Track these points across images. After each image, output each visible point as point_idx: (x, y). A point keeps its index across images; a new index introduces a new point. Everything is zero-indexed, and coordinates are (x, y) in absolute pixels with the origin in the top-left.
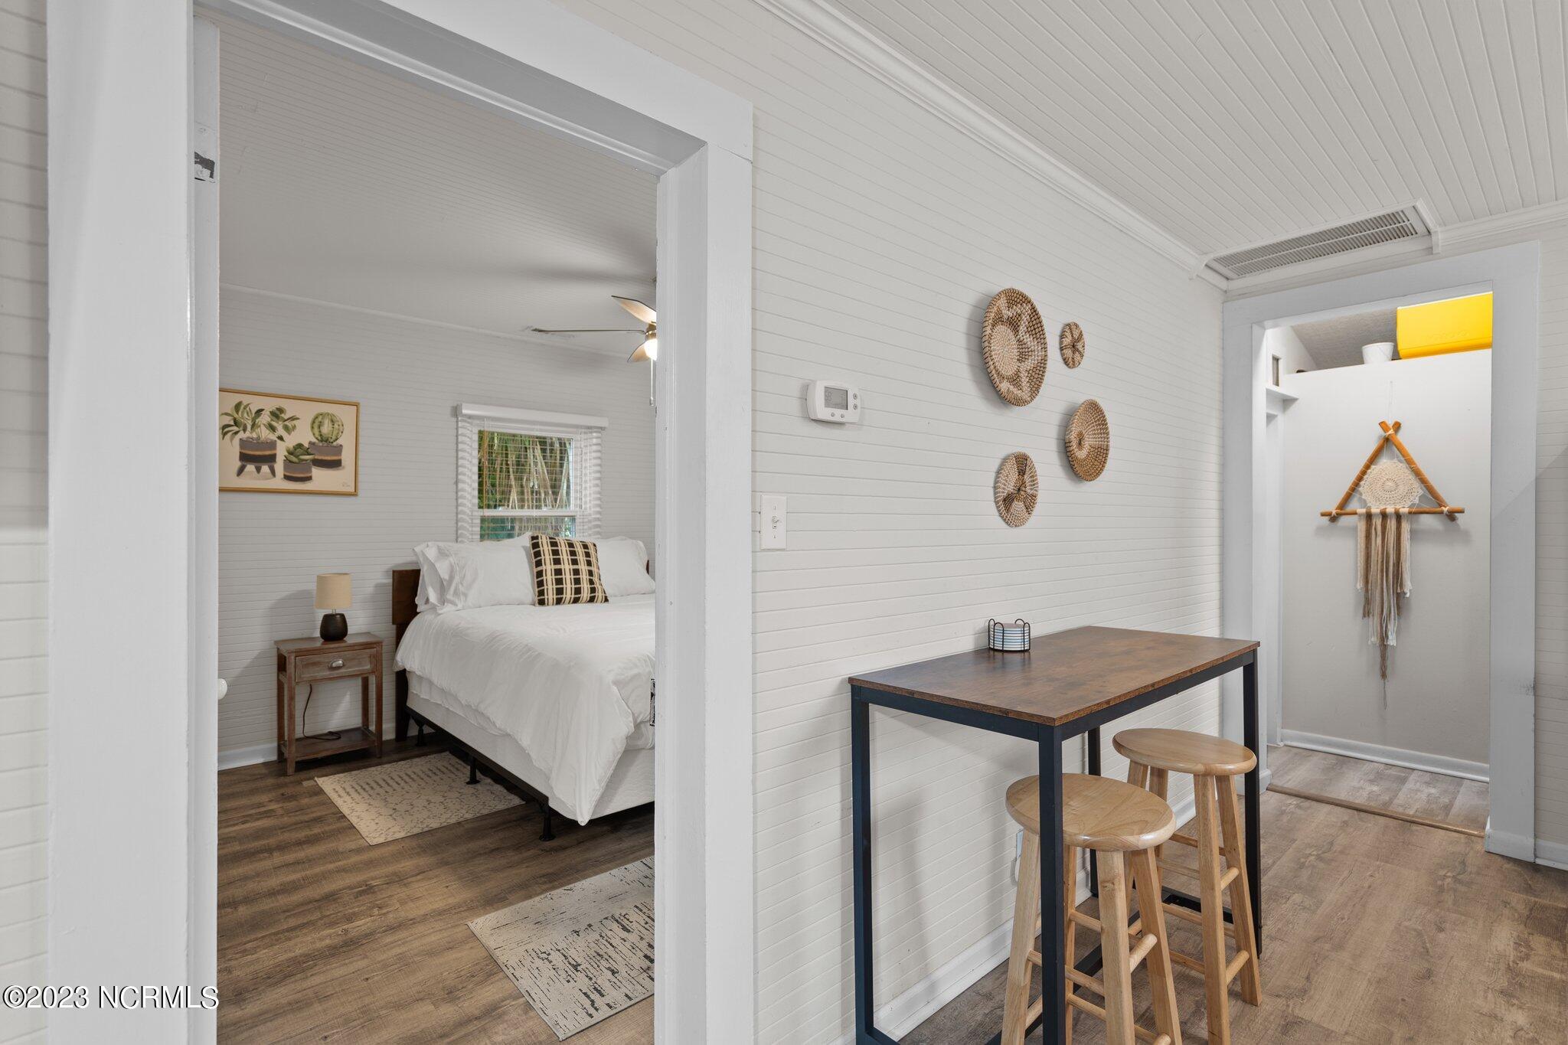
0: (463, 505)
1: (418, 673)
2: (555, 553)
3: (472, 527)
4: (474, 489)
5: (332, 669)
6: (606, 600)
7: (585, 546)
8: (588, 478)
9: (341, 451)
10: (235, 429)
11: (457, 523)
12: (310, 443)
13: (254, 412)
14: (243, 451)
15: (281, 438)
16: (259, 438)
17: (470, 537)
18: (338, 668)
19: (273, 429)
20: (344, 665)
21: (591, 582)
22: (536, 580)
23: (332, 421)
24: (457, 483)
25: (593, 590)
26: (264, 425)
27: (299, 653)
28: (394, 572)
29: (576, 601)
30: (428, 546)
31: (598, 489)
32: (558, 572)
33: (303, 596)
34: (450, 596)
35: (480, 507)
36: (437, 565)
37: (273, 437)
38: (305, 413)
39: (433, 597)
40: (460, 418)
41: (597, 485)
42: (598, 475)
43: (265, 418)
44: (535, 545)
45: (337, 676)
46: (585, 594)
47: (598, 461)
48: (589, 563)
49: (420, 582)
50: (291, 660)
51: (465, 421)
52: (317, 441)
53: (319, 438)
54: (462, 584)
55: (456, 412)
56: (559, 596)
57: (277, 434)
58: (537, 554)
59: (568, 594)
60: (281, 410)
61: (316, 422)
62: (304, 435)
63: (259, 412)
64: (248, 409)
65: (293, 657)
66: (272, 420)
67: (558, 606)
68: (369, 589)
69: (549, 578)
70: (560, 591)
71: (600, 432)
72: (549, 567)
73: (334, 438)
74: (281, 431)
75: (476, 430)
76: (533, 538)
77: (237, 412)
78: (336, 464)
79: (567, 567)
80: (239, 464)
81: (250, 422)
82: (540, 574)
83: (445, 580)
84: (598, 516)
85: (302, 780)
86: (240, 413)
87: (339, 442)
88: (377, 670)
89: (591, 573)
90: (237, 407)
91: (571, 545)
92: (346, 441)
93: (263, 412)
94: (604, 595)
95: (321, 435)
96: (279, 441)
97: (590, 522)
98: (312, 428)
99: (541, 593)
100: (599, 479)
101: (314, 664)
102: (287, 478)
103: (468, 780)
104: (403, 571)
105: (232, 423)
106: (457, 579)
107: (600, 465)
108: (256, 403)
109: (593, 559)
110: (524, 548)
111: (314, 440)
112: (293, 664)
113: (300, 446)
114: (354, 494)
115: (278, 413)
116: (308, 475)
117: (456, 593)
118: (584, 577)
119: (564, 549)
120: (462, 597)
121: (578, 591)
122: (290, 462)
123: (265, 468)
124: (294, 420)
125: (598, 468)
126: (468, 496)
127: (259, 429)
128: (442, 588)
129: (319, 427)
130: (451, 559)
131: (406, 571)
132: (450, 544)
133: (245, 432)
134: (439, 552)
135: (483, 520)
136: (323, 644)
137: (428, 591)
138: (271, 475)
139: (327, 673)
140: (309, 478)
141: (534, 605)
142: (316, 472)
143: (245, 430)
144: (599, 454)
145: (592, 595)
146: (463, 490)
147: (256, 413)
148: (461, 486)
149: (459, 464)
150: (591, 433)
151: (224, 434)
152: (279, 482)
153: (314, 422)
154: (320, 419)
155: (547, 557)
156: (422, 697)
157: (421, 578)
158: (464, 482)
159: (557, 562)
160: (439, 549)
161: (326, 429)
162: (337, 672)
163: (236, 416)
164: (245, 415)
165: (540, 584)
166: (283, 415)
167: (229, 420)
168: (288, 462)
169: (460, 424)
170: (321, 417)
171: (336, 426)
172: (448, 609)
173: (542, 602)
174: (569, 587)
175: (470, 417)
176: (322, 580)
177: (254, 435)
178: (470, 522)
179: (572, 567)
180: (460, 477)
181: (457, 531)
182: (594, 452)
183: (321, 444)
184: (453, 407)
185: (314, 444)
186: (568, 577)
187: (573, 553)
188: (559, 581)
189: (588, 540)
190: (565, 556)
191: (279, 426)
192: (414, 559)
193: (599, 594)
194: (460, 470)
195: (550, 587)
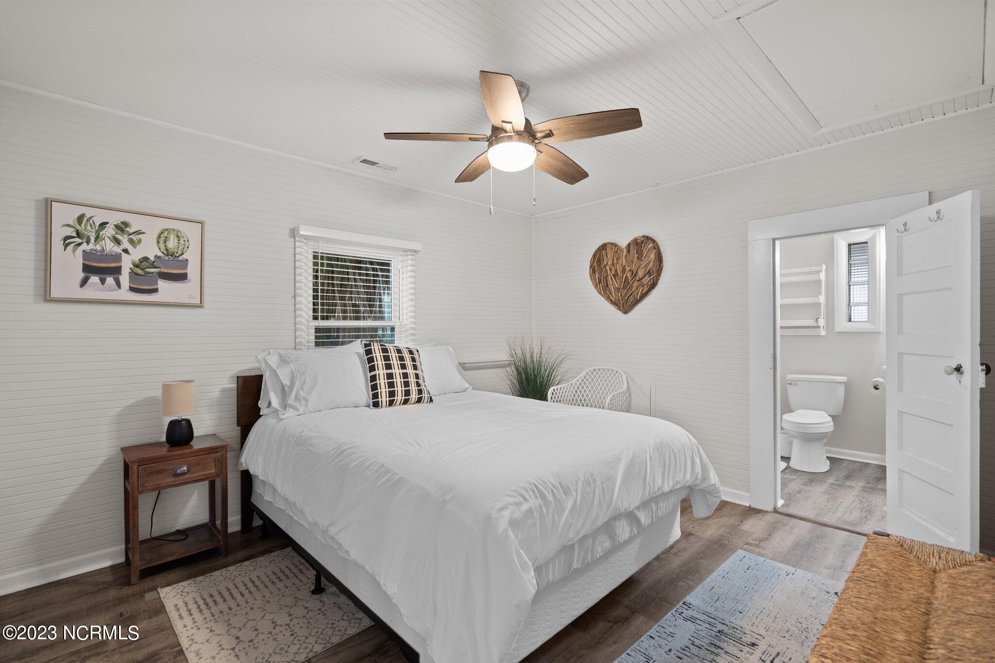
0: (301, 316)
1: (261, 478)
2: (387, 358)
3: (308, 335)
4: (309, 302)
5: (177, 475)
6: (431, 400)
7: (411, 352)
8: (405, 294)
9: (187, 265)
10: (78, 240)
11: (295, 332)
12: (156, 256)
13: (97, 224)
14: (87, 263)
15: (126, 251)
16: (103, 250)
17: (307, 344)
18: (183, 474)
19: (118, 242)
20: (188, 471)
21: (418, 384)
22: (370, 384)
23: (178, 236)
24: (295, 297)
25: (420, 392)
26: (109, 238)
27: (142, 462)
28: (238, 377)
29: (406, 402)
30: (269, 354)
31: (413, 303)
32: (390, 376)
33: (149, 402)
34: (291, 401)
35: (315, 318)
36: (279, 372)
37: (118, 250)
38: (151, 228)
39: (275, 403)
40: (297, 239)
41: (413, 300)
42: (413, 291)
43: (110, 231)
44: (368, 352)
45: (182, 481)
46: (414, 396)
47: (413, 280)
48: (415, 367)
49: (263, 386)
50: (134, 468)
51: (302, 242)
52: (163, 255)
53: (165, 252)
54: (302, 389)
55: (293, 233)
56: (391, 399)
57: (122, 247)
58: (371, 360)
59: (399, 397)
60: (126, 224)
61: (162, 237)
62: (150, 249)
63: (103, 225)
64: (91, 221)
65: (135, 467)
66: (116, 233)
67: (391, 408)
68: (216, 394)
69: (382, 382)
70: (392, 394)
71: (414, 255)
72: (381, 372)
73: (180, 252)
74: (126, 244)
75: (311, 251)
76: (366, 345)
77: (80, 224)
78: (182, 277)
79: (397, 371)
80: (82, 275)
81: (93, 234)
82: (373, 378)
83: (287, 386)
84: (413, 326)
85: (145, 592)
86: (83, 225)
87: (185, 256)
88: (222, 472)
89: (417, 376)
90: (80, 219)
91: (399, 351)
92: (191, 255)
93: (107, 225)
94: (429, 396)
95: (167, 249)
96: (124, 254)
97: (406, 331)
98: (158, 242)
99: (375, 396)
100: (414, 294)
101: (159, 472)
102: (132, 289)
103: (313, 588)
104: (246, 376)
105: (74, 234)
106: (298, 385)
107: (414, 283)
108: (100, 217)
109: (418, 364)
110: (358, 354)
111: (160, 254)
112: (136, 474)
113: (146, 259)
114: (200, 306)
115: (123, 226)
116: (155, 287)
117: (297, 398)
118: (412, 380)
119: (393, 355)
120: (303, 402)
121: (407, 393)
122: (136, 274)
123: (110, 280)
124: (139, 234)
125: (413, 285)
126: (304, 308)
127: (103, 242)
128: (284, 393)
129: (165, 242)
130: (292, 366)
131: (250, 377)
132: (290, 351)
133: (88, 245)
134: (281, 359)
135: (318, 330)
136: (168, 451)
137: (270, 396)
138: (116, 287)
139: (171, 480)
140: (156, 291)
141: (369, 406)
142: (162, 284)
143: (88, 242)
144: (413, 274)
145: (420, 396)
146: (300, 303)
147: (99, 226)
148: (298, 299)
149: (297, 279)
150: (407, 255)
151: (66, 246)
152: (124, 294)
153: (160, 237)
154: (165, 234)
155: (380, 362)
156: (265, 498)
157: (263, 383)
158: (301, 296)
159: (388, 366)
160: (280, 355)
161: (172, 244)
162: (181, 478)
163: (78, 227)
164: (89, 227)
165: (374, 387)
166: (128, 229)
167: (70, 232)
168: (133, 274)
169: (297, 244)
170: (167, 232)
171: (182, 241)
172: (290, 413)
173: (376, 405)
174: (399, 389)
175: (306, 238)
176: (167, 388)
177: (98, 247)
178: (306, 331)
179: (402, 371)
180: (298, 291)
181: (295, 339)
182: (409, 271)
183: (167, 258)
184: (291, 229)
185: (160, 257)
186: (398, 380)
187: (402, 359)
188: (391, 385)
189: (412, 347)
190: (395, 362)
191: (124, 240)
192: (256, 365)
193: (425, 395)
194: (298, 285)
195: (383, 390)
